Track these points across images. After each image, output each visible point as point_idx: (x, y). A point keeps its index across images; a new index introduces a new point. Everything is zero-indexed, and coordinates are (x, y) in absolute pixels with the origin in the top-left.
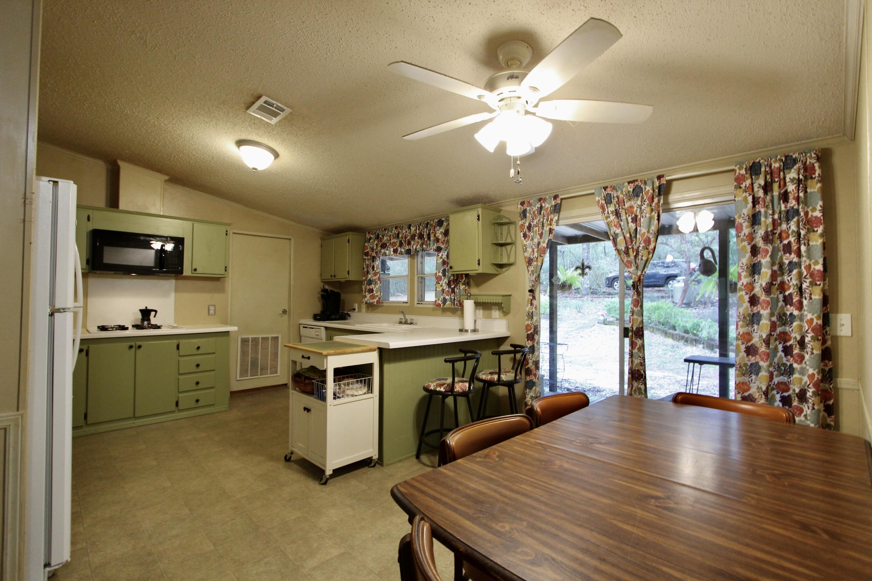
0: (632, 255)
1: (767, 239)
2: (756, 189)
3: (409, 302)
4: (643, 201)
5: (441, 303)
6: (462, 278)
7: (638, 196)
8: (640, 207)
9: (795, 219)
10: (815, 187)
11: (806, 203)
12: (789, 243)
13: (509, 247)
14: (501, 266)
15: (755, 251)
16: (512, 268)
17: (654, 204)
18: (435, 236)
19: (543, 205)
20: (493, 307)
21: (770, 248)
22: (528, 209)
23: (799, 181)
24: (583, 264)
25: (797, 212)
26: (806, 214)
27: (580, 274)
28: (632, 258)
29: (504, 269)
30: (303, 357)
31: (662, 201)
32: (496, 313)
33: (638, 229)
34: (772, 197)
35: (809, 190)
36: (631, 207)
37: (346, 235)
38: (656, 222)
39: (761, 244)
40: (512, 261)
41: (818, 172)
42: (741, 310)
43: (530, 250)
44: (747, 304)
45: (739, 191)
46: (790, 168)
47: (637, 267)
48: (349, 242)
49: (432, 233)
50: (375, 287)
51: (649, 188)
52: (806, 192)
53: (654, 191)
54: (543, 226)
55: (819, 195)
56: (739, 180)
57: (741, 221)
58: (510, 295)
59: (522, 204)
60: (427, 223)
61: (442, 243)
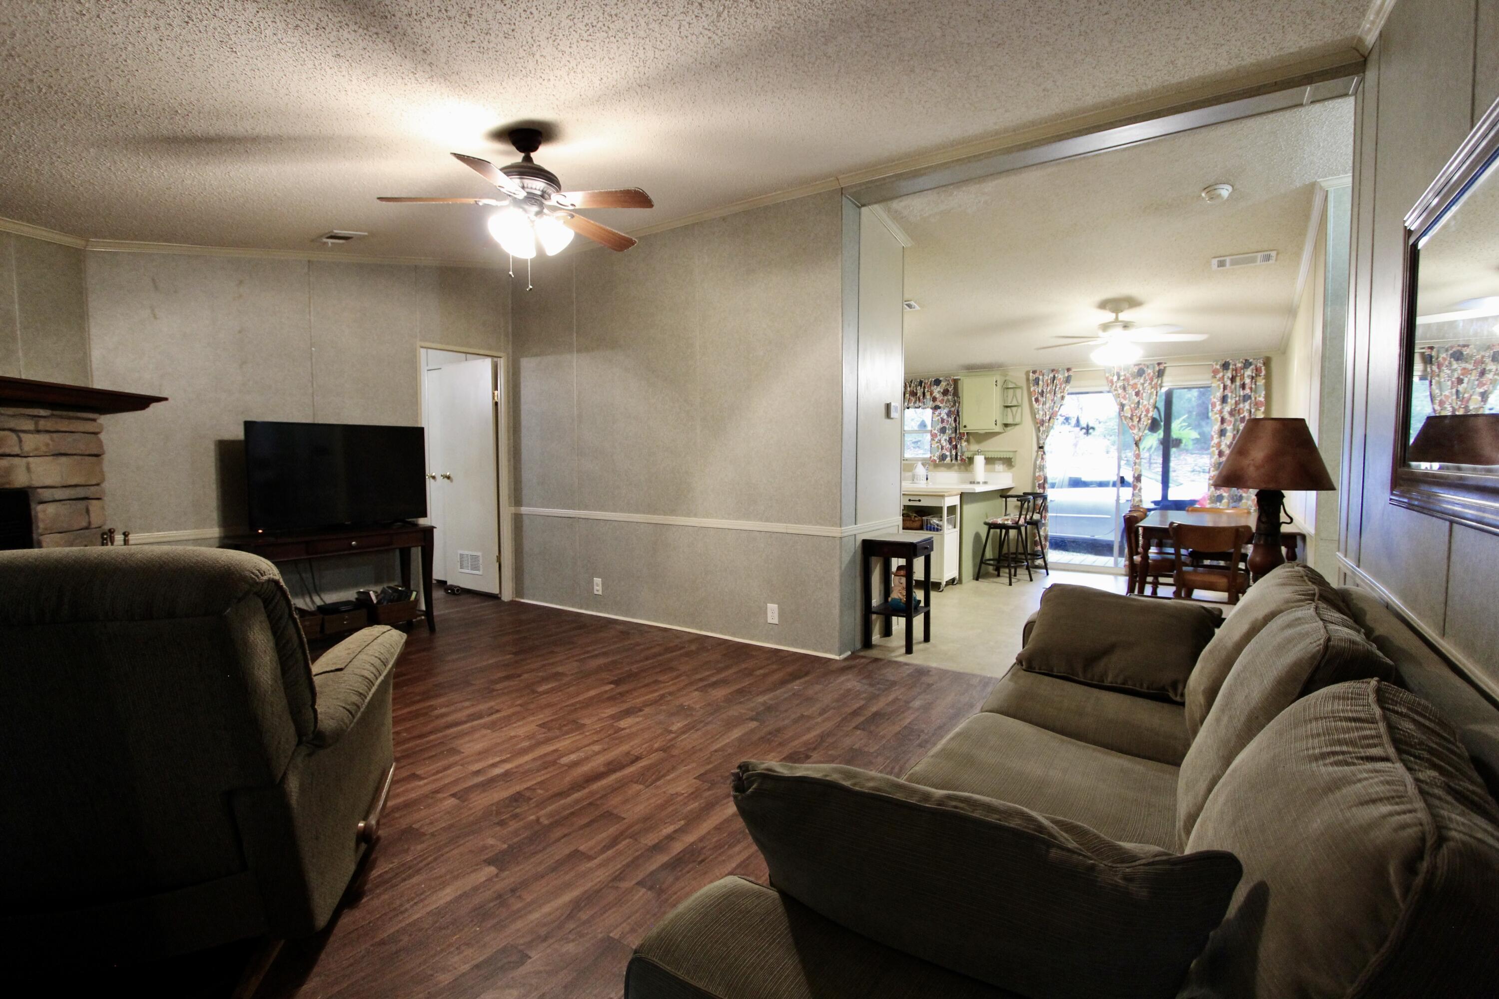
0: (1136, 420)
1: (1231, 413)
2: (1226, 379)
4: (1145, 381)
5: (938, 459)
6: (964, 436)
7: (1141, 376)
8: (1143, 384)
9: (1249, 402)
10: (1261, 382)
11: (1256, 392)
12: (1244, 417)
13: (1014, 409)
14: (1006, 425)
15: (1223, 421)
16: (1017, 427)
17: (1153, 383)
18: (931, 394)
19: (1057, 375)
20: (997, 462)
21: (1232, 419)
22: (1041, 377)
23: (1252, 378)
24: (1088, 426)
25: (1250, 397)
26: (1255, 398)
27: (1085, 434)
28: (1135, 422)
29: (1009, 428)
30: (910, 500)
31: (1159, 382)
32: (999, 467)
33: (1141, 401)
34: (1236, 385)
35: (1258, 384)
36: (1136, 384)
38: (1155, 397)
39: (1227, 416)
40: (1017, 420)
41: (1263, 373)
42: (1213, 460)
43: (1041, 413)
44: (1216, 456)
45: (1214, 380)
46: (1248, 368)
47: (1139, 429)
49: (928, 391)
51: (1150, 371)
52: (1256, 384)
53: (1154, 373)
54: (1055, 393)
55: (1263, 388)
56: (1215, 372)
57: (1215, 400)
58: (1016, 452)
59: (1034, 372)
60: (920, 381)
61: (940, 401)
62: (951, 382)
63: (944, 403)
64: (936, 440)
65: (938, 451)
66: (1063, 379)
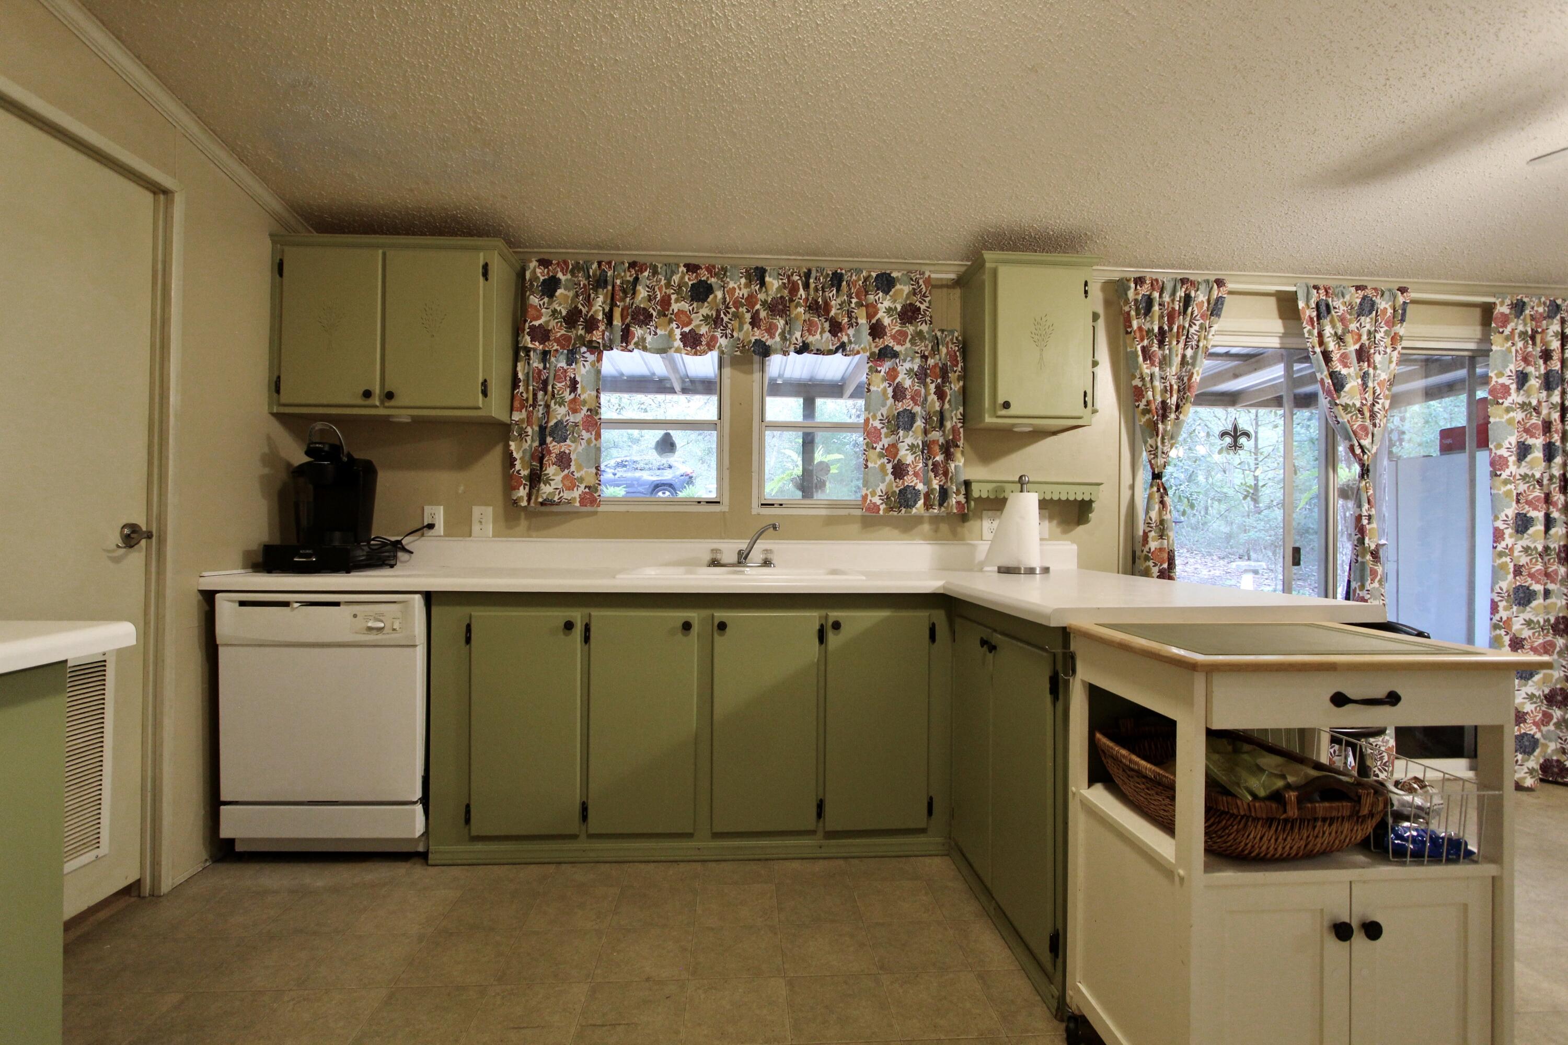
0: (1367, 414)
2: (1516, 338)
3: (726, 500)
4: (1378, 325)
5: (879, 502)
7: (1369, 314)
8: (1372, 334)
17: (1392, 333)
18: (869, 316)
19: (1193, 294)
22: (1156, 295)
24: (1235, 428)
28: (1367, 421)
30: (1339, 700)
36: (1358, 331)
37: (477, 249)
45: (1498, 337)
46: (1553, 318)
48: (485, 274)
49: (859, 305)
50: (575, 449)
51: (1386, 304)
53: (1395, 310)
54: (1188, 339)
56: (1500, 320)
57: (1504, 381)
59: (1139, 281)
60: (835, 274)
61: (893, 337)
62: (923, 286)
63: (905, 341)
64: (878, 450)
65: (883, 481)
66: (1206, 304)
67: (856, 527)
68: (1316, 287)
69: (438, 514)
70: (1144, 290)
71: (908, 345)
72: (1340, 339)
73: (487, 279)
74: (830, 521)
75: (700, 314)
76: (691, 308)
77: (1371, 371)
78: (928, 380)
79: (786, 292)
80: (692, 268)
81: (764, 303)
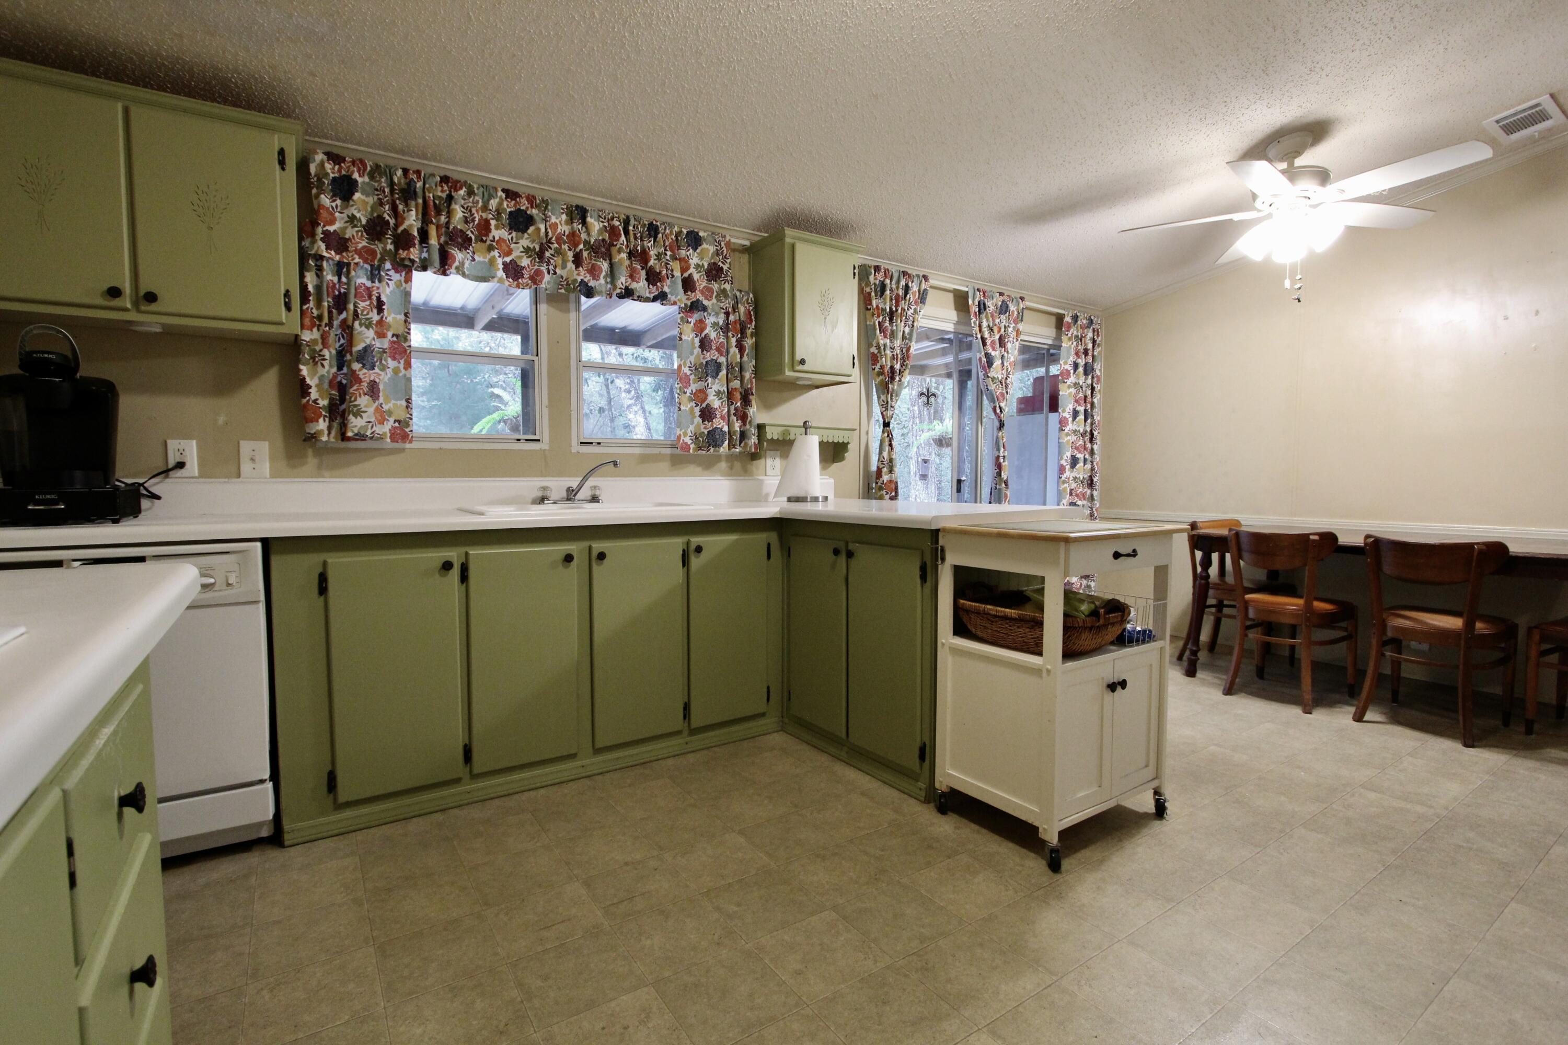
3: (545, 439)
5: (689, 442)
8: (1006, 328)
9: (1091, 374)
17: (1017, 329)
19: (910, 284)
22: (888, 281)
23: (1094, 342)
24: (928, 390)
25: (1092, 368)
31: (1020, 328)
36: (999, 326)
37: (269, 129)
45: (1064, 338)
46: (1090, 327)
48: (282, 162)
49: (674, 258)
50: (383, 378)
51: (1013, 308)
53: (1018, 313)
57: (1067, 367)
60: (651, 224)
61: (702, 292)
62: (724, 249)
63: (711, 297)
64: (688, 394)
65: (692, 423)
66: (917, 294)
67: (665, 465)
68: (979, 290)
69: (190, 451)
70: (880, 276)
71: (714, 301)
72: (991, 329)
73: (283, 169)
74: (644, 459)
75: (520, 245)
76: (510, 237)
77: (1006, 354)
78: (730, 334)
79: (606, 236)
80: (511, 194)
81: (586, 243)
